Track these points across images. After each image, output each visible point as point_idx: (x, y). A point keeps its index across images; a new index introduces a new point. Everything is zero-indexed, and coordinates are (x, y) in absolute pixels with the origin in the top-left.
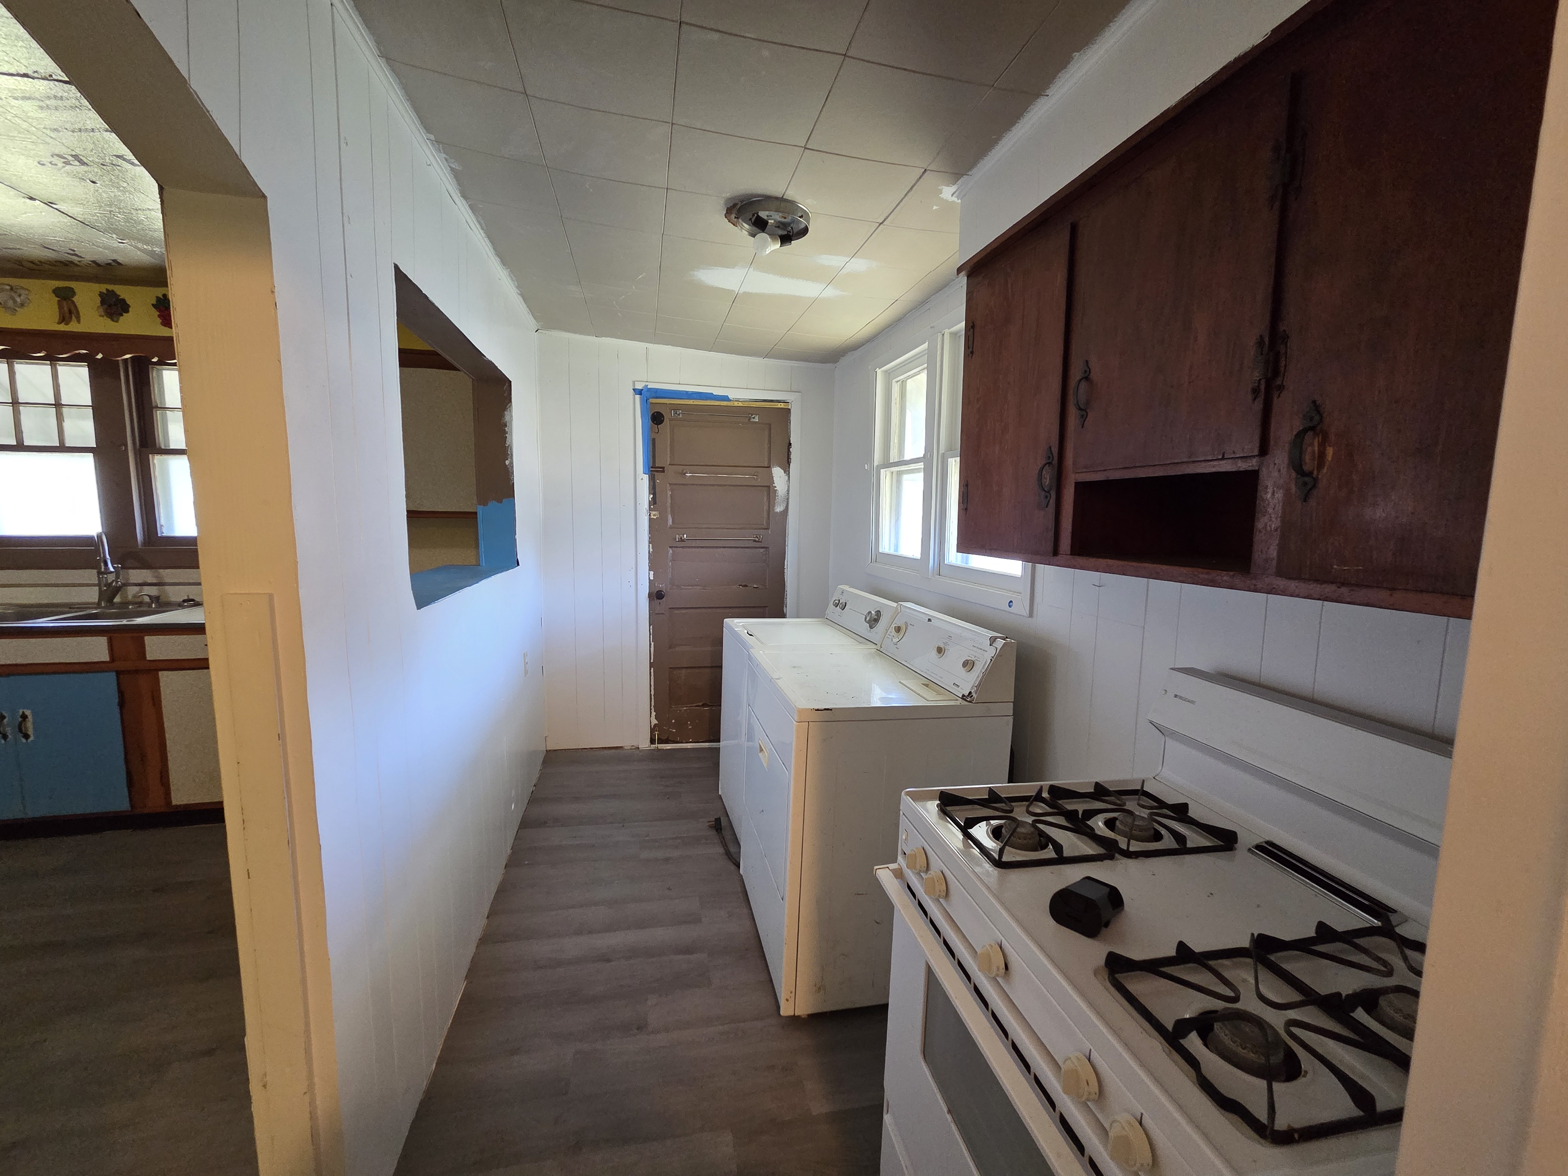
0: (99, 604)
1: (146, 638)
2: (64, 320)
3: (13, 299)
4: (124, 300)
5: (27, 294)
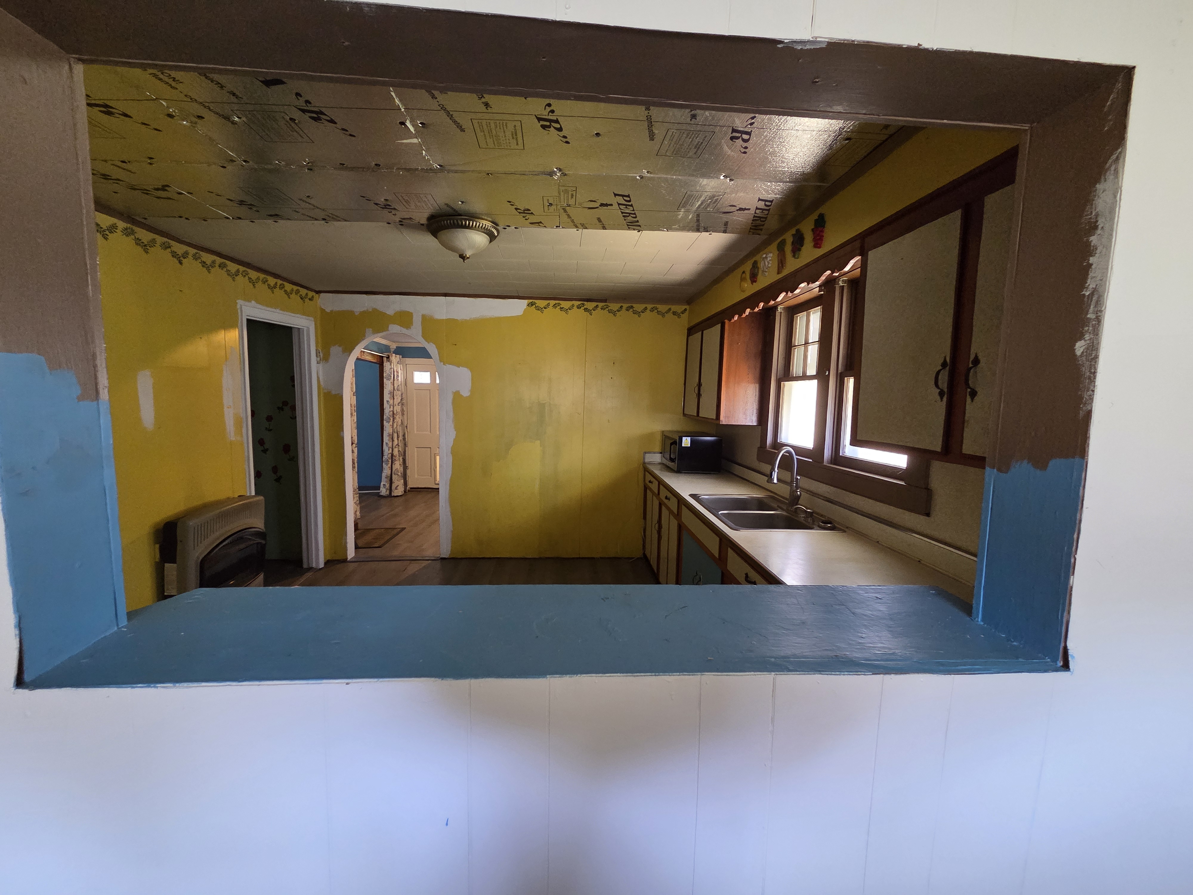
1: (729, 549)
2: (779, 269)
3: (765, 263)
4: (803, 234)
5: (770, 256)
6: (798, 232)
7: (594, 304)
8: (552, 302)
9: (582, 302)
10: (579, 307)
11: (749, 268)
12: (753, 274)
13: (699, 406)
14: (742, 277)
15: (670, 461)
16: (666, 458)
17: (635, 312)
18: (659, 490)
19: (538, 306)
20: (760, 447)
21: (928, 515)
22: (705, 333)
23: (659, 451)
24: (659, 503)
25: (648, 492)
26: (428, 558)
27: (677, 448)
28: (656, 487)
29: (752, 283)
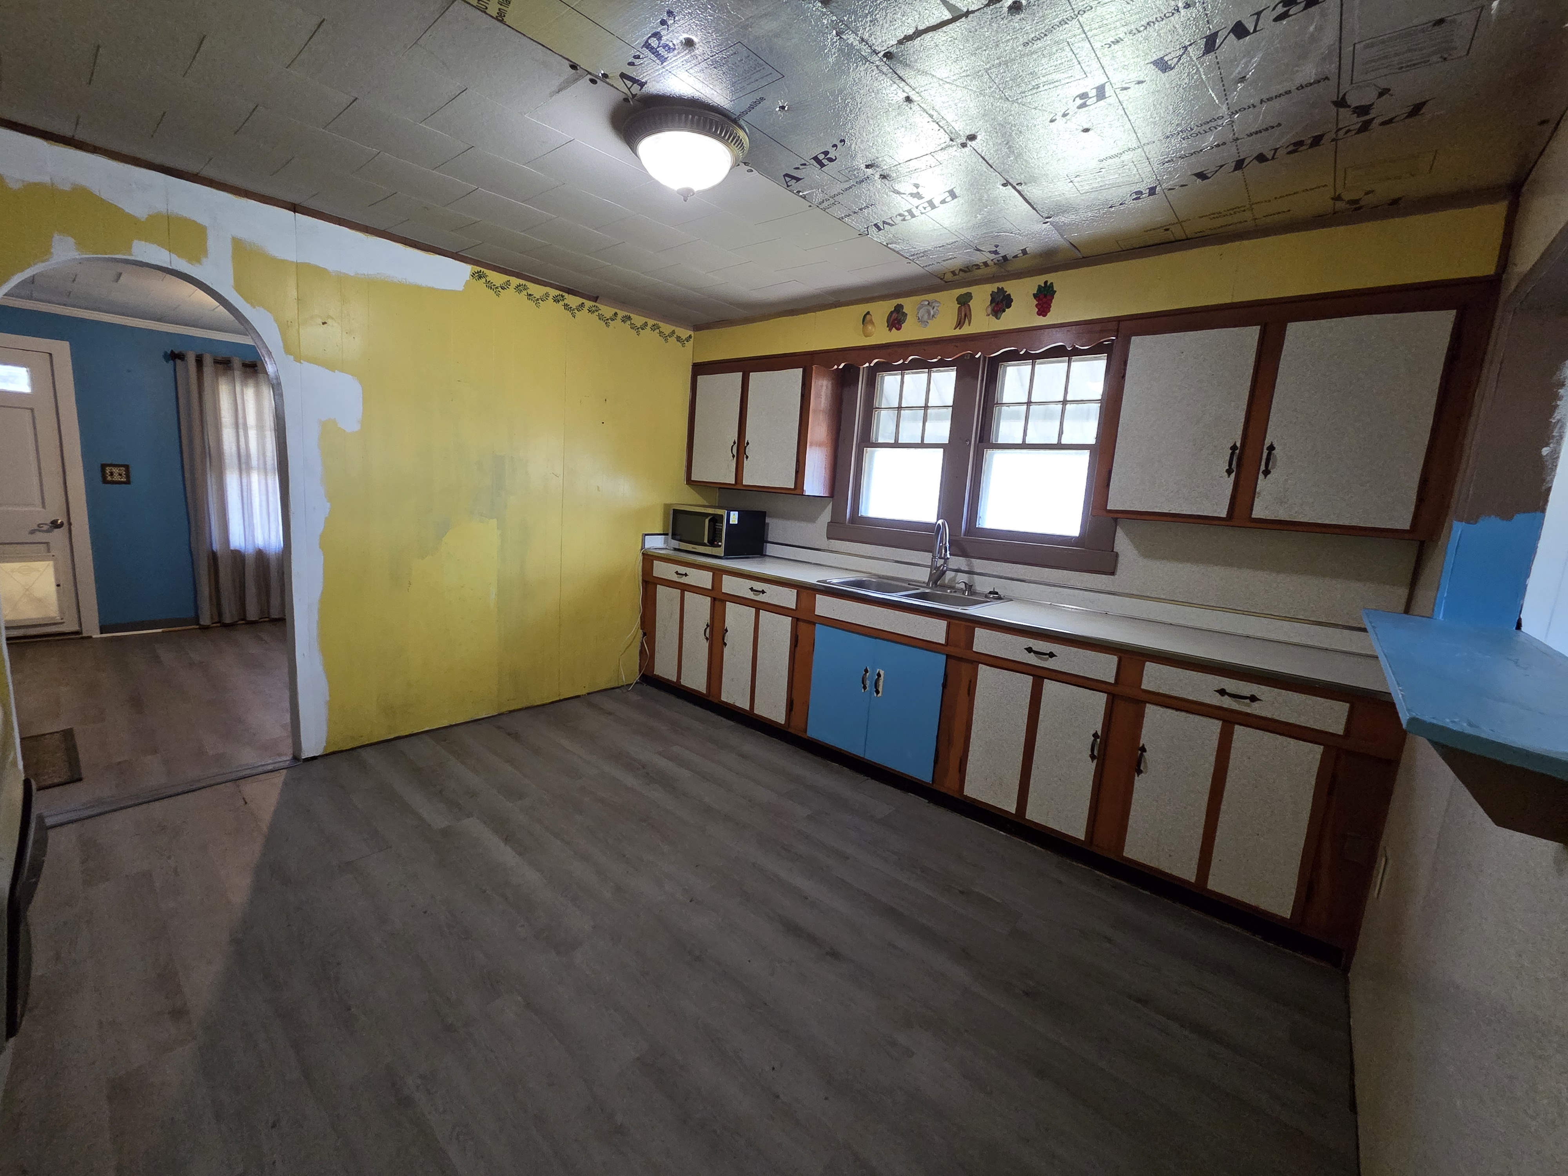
0: (928, 584)
1: (976, 629)
2: (960, 324)
3: (929, 312)
4: (1009, 295)
5: (938, 306)
6: (1001, 290)
7: (579, 300)
8: (515, 281)
9: (561, 293)
10: (556, 300)
11: (881, 310)
12: (896, 319)
13: (740, 472)
14: (866, 319)
15: (704, 545)
16: (680, 540)
17: (633, 326)
18: (717, 582)
19: (489, 282)
20: (831, 522)
21: (1113, 573)
22: (753, 376)
23: (662, 532)
24: (714, 600)
25: (660, 589)
26: (270, 767)
27: (722, 526)
28: (704, 579)
29: (890, 330)
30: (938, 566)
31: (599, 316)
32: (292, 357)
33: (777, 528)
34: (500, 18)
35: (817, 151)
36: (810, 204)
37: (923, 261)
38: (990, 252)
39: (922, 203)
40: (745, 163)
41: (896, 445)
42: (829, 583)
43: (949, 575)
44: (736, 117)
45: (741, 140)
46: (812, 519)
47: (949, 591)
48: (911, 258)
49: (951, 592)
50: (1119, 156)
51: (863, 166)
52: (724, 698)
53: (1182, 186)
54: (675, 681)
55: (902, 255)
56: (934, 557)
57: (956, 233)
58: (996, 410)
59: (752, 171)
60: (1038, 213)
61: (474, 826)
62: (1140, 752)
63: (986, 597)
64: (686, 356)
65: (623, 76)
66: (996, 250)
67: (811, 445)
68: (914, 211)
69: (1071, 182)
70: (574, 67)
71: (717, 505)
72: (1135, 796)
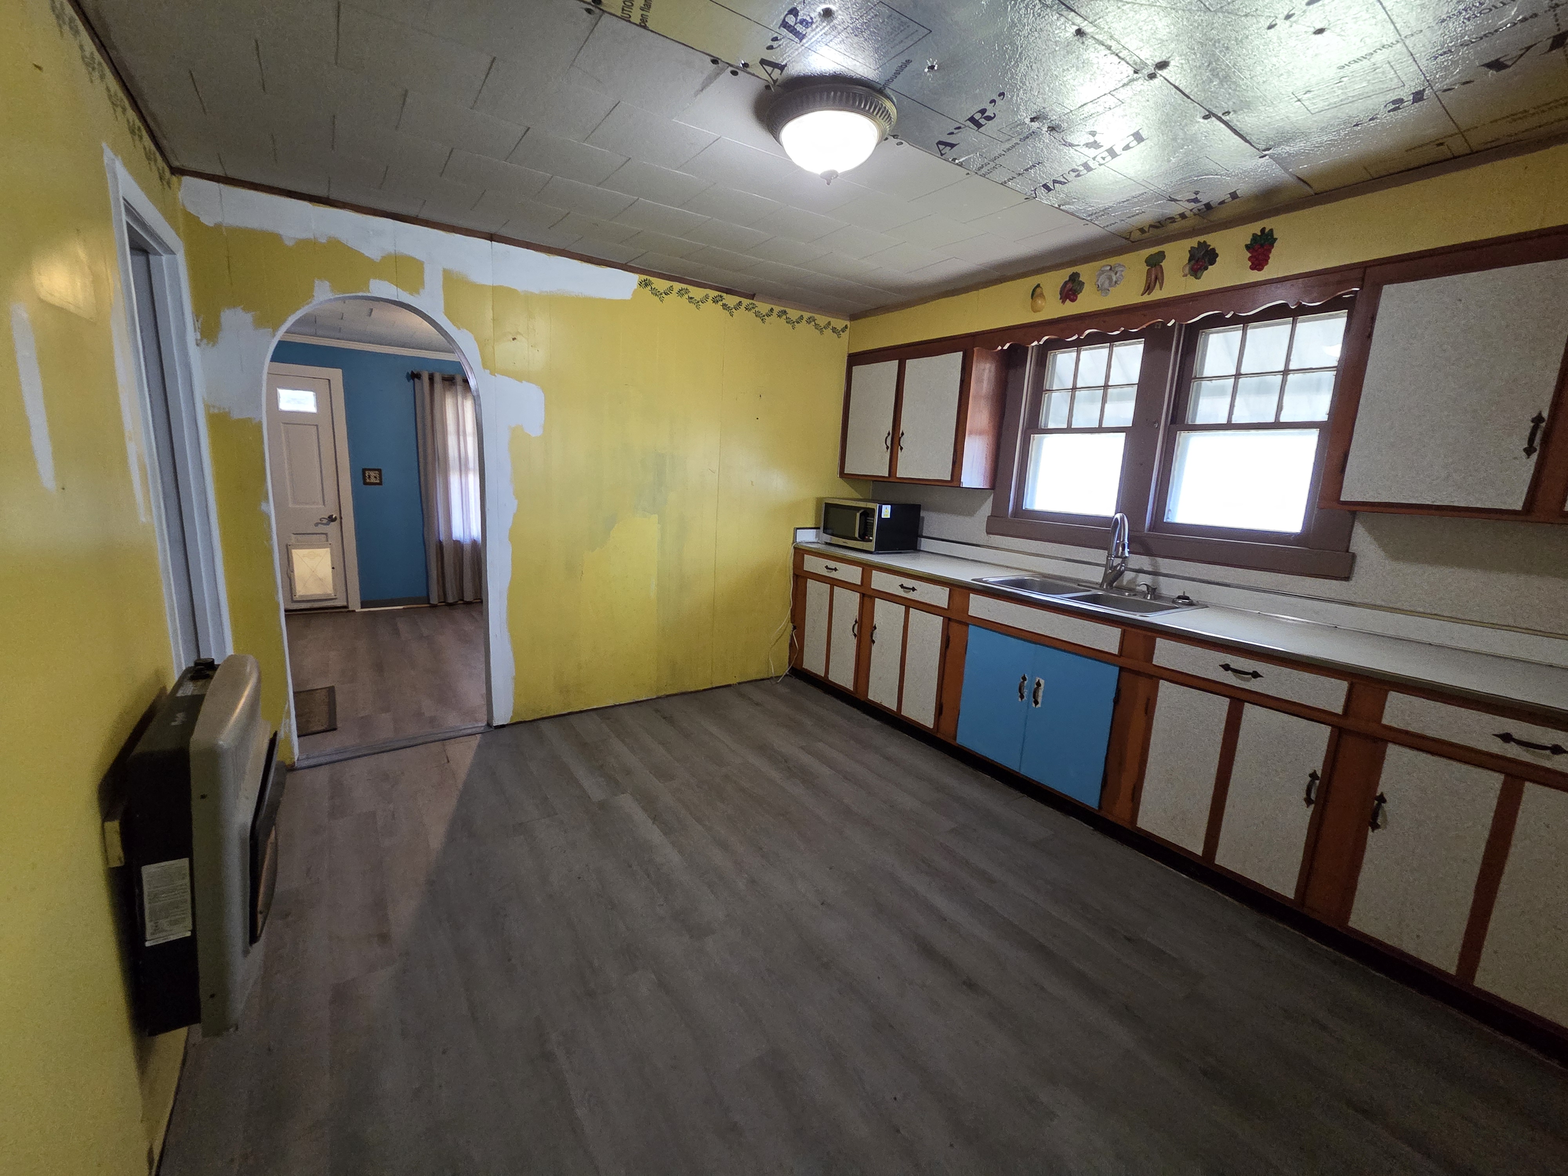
0: (1101, 585)
1: (1158, 639)
2: (1149, 289)
3: (1110, 279)
4: (1214, 250)
5: (1122, 271)
6: (1203, 245)
7: (737, 299)
8: (677, 286)
9: (720, 293)
10: (715, 301)
11: (1054, 280)
12: (1071, 290)
13: (894, 463)
14: (1036, 293)
15: (855, 539)
16: (833, 535)
17: (788, 320)
18: (866, 578)
19: (654, 288)
20: (991, 516)
21: (1347, 579)
22: (909, 362)
23: (813, 526)
24: (863, 596)
25: (810, 583)
26: (469, 731)
27: (873, 520)
28: (854, 575)
29: (1063, 302)
30: (1114, 565)
31: (755, 313)
32: (488, 371)
33: (932, 522)
34: (643, 25)
35: (972, 110)
36: (968, 171)
37: (1102, 221)
38: (1188, 201)
39: (1101, 152)
40: (894, 136)
41: (1069, 430)
42: (985, 582)
43: (1128, 576)
44: (881, 86)
45: (888, 111)
46: (971, 513)
47: (1127, 594)
48: (1089, 218)
49: (1129, 595)
50: (1368, 57)
51: (1027, 121)
52: (871, 697)
53: (1464, 83)
54: (823, 676)
55: (1078, 217)
56: (1109, 555)
57: (1144, 183)
58: (1194, 385)
59: (902, 143)
60: (1253, 146)
61: (627, 803)
62: (1376, 802)
63: (1174, 602)
64: (842, 347)
65: (763, 62)
66: (1197, 198)
67: (971, 433)
68: (1091, 164)
69: (1299, 100)
70: (715, 61)
71: (870, 498)
72: (1368, 855)
